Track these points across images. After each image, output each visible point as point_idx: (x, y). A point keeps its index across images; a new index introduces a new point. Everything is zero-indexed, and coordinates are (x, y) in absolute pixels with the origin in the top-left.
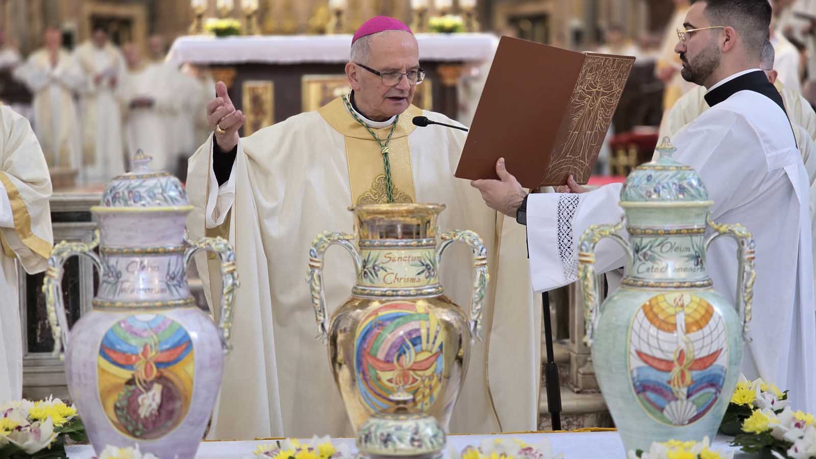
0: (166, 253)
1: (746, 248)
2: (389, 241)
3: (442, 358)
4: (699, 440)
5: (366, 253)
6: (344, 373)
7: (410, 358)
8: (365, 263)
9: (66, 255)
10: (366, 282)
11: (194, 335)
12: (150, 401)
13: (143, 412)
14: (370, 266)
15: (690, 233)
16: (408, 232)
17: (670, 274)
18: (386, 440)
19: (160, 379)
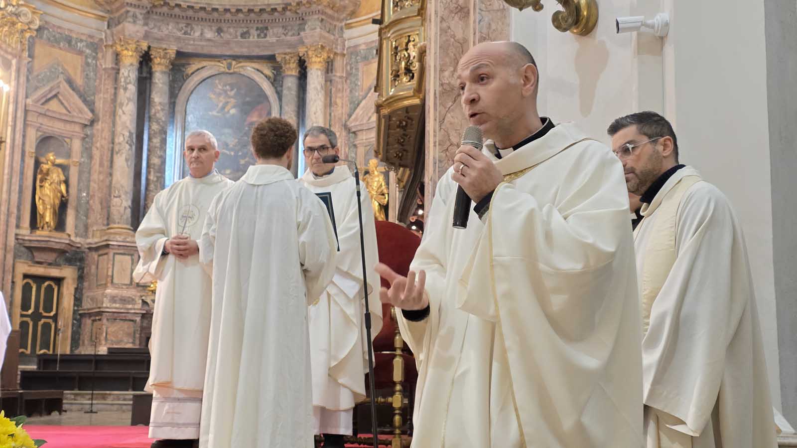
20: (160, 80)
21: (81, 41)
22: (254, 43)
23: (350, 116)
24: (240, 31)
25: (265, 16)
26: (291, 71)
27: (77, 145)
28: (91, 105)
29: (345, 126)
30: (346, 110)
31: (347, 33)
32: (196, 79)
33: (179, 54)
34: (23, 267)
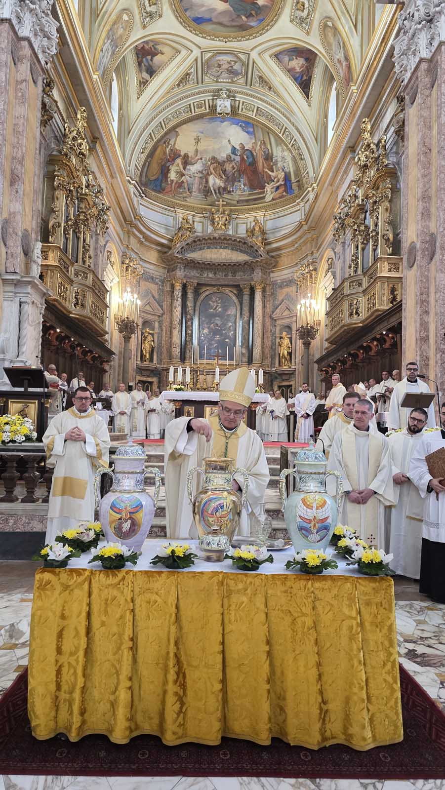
0: (137, 473)
1: (339, 480)
2: (215, 471)
3: (231, 513)
4: (320, 549)
5: (207, 474)
6: (197, 517)
7: (220, 513)
8: (206, 478)
9: (102, 473)
10: (207, 485)
11: (144, 503)
12: (126, 526)
13: (124, 530)
14: (208, 479)
15: (319, 474)
16: (222, 468)
17: (312, 488)
18: (209, 544)
19: (130, 518)
20: (190, 296)
21: (157, 278)
22: (230, 279)
23: (273, 312)
24: (224, 273)
25: (235, 267)
26: (247, 292)
27: (157, 325)
28: (161, 307)
29: (271, 317)
30: (271, 309)
31: (272, 275)
32: (204, 295)
33: (198, 284)
34: (139, 378)
